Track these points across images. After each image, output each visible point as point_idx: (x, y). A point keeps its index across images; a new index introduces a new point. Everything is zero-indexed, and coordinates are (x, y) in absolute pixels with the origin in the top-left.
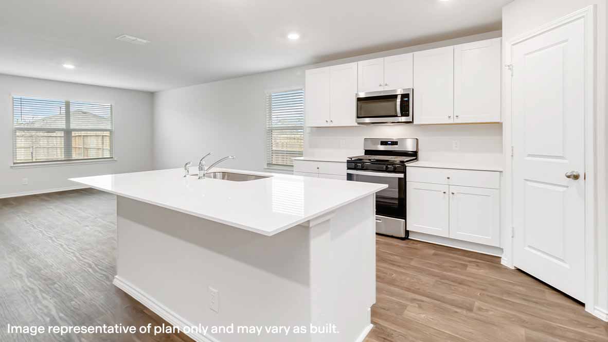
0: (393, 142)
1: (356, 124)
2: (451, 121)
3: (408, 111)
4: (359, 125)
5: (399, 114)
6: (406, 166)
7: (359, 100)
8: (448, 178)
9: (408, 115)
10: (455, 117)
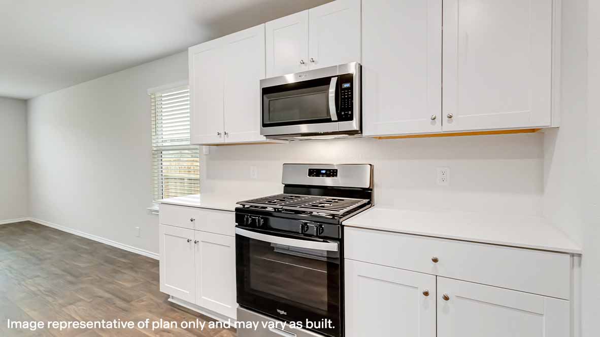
0: (330, 170)
1: (264, 139)
2: (436, 128)
3: (352, 109)
4: (268, 140)
5: (334, 117)
6: (343, 226)
7: (266, 91)
8: (435, 260)
9: (351, 118)
10: (445, 118)
